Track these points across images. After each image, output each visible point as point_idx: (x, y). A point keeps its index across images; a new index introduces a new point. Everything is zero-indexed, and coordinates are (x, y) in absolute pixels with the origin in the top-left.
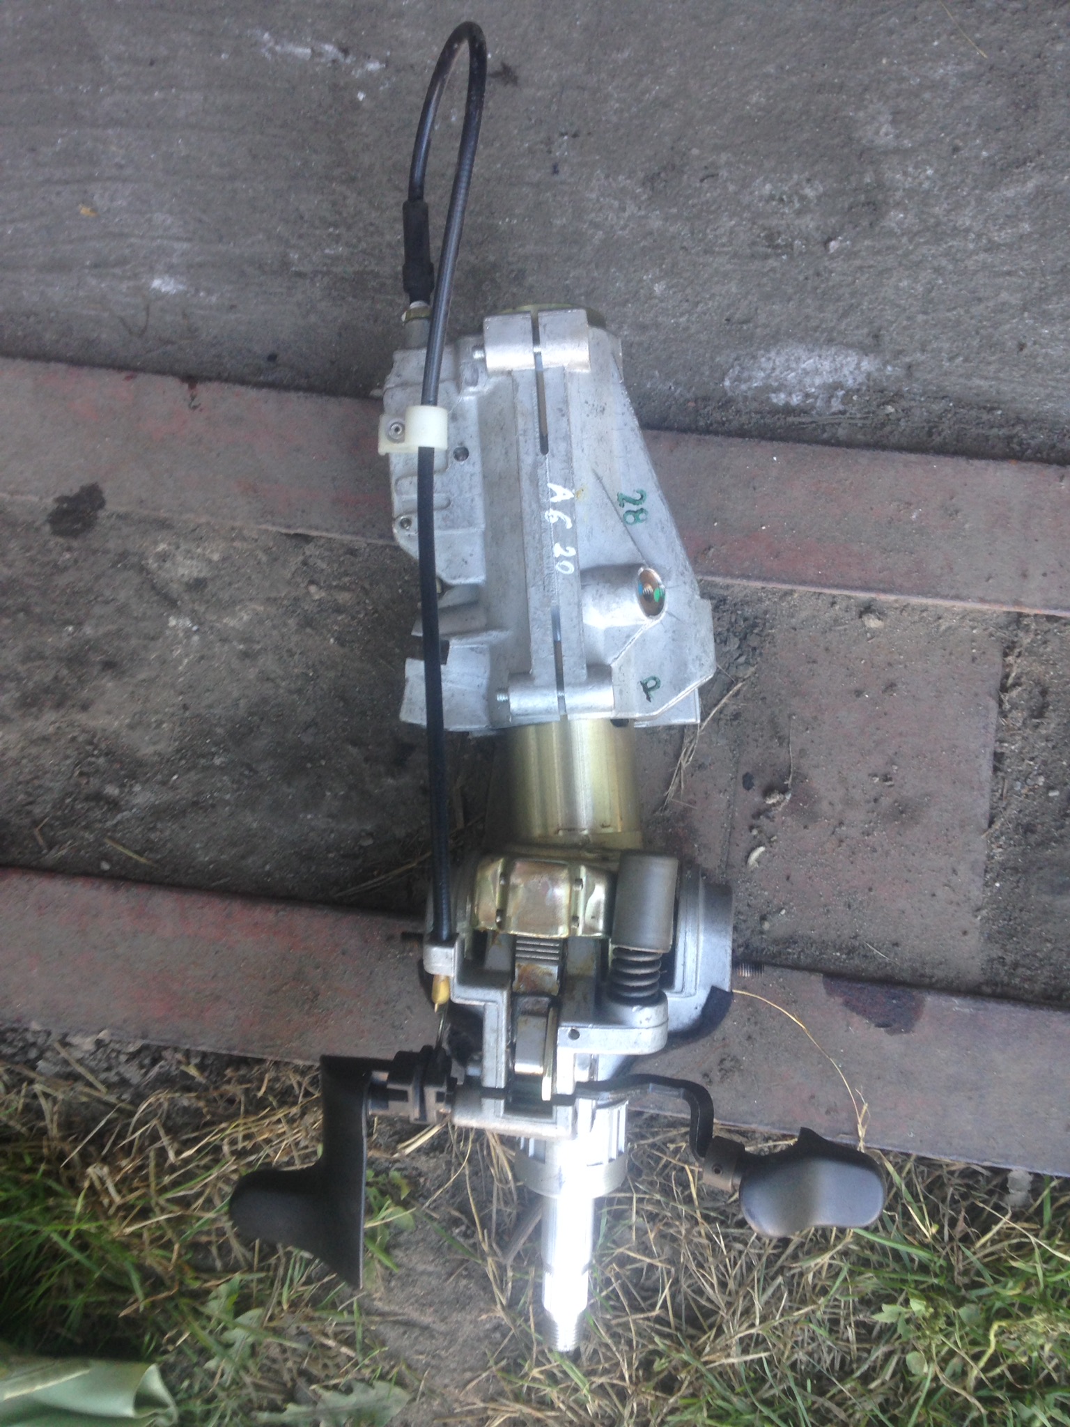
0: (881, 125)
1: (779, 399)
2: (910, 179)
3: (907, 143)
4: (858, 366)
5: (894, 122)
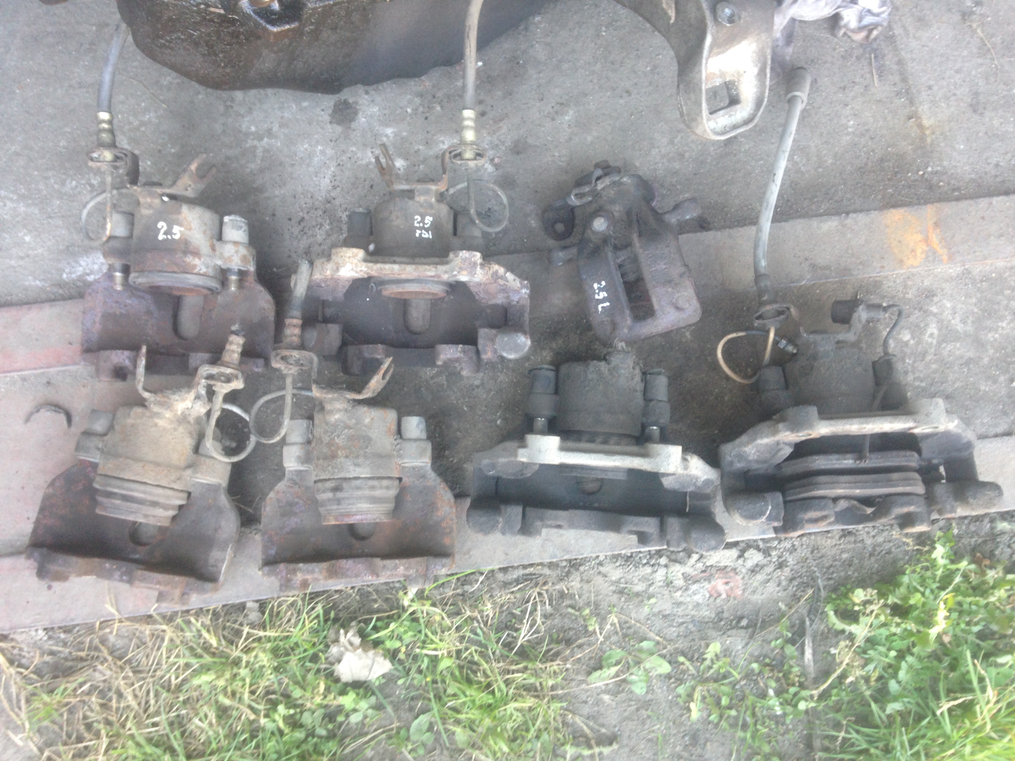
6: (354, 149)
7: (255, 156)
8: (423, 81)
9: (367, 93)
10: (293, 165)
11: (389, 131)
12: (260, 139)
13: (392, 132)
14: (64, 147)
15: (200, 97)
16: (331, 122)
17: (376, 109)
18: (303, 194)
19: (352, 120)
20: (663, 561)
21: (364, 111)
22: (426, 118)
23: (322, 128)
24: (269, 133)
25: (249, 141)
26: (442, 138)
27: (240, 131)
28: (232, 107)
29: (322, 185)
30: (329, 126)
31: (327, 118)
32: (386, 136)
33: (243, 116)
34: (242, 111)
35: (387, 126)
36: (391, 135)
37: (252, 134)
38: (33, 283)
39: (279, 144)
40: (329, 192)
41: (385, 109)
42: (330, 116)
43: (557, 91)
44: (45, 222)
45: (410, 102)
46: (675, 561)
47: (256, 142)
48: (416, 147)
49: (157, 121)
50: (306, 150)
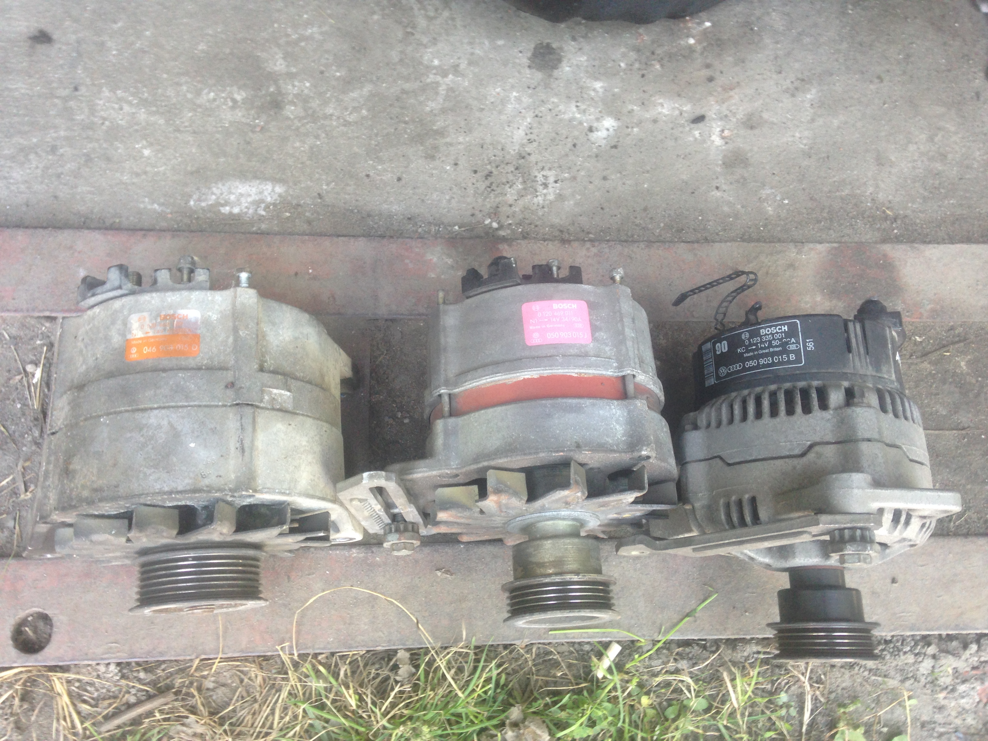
0: (277, 60)
1: (226, 210)
2: (296, 88)
3: (294, 70)
4: (273, 191)
5: (284, 58)
6: (556, 100)
7: (437, 93)
8: (640, 35)
9: (574, 39)
10: (482, 110)
11: (598, 85)
12: (445, 75)
13: (601, 87)
14: (203, 51)
15: (376, 17)
16: (529, 67)
17: (584, 58)
18: (492, 144)
19: (555, 67)
20: (932, 650)
21: (569, 59)
22: (643, 76)
23: (519, 72)
24: (455, 69)
25: (431, 76)
26: (661, 101)
27: (421, 63)
28: (413, 34)
29: (515, 137)
30: (528, 71)
31: (525, 61)
32: (594, 90)
33: (426, 46)
34: (425, 40)
35: (597, 79)
36: (601, 90)
37: (435, 67)
38: (149, 207)
39: (466, 84)
40: (523, 145)
41: (594, 59)
42: (529, 59)
43: (797, 65)
44: (172, 135)
45: (624, 55)
46: (948, 652)
47: (439, 78)
48: (630, 107)
49: (321, 38)
50: (498, 94)
